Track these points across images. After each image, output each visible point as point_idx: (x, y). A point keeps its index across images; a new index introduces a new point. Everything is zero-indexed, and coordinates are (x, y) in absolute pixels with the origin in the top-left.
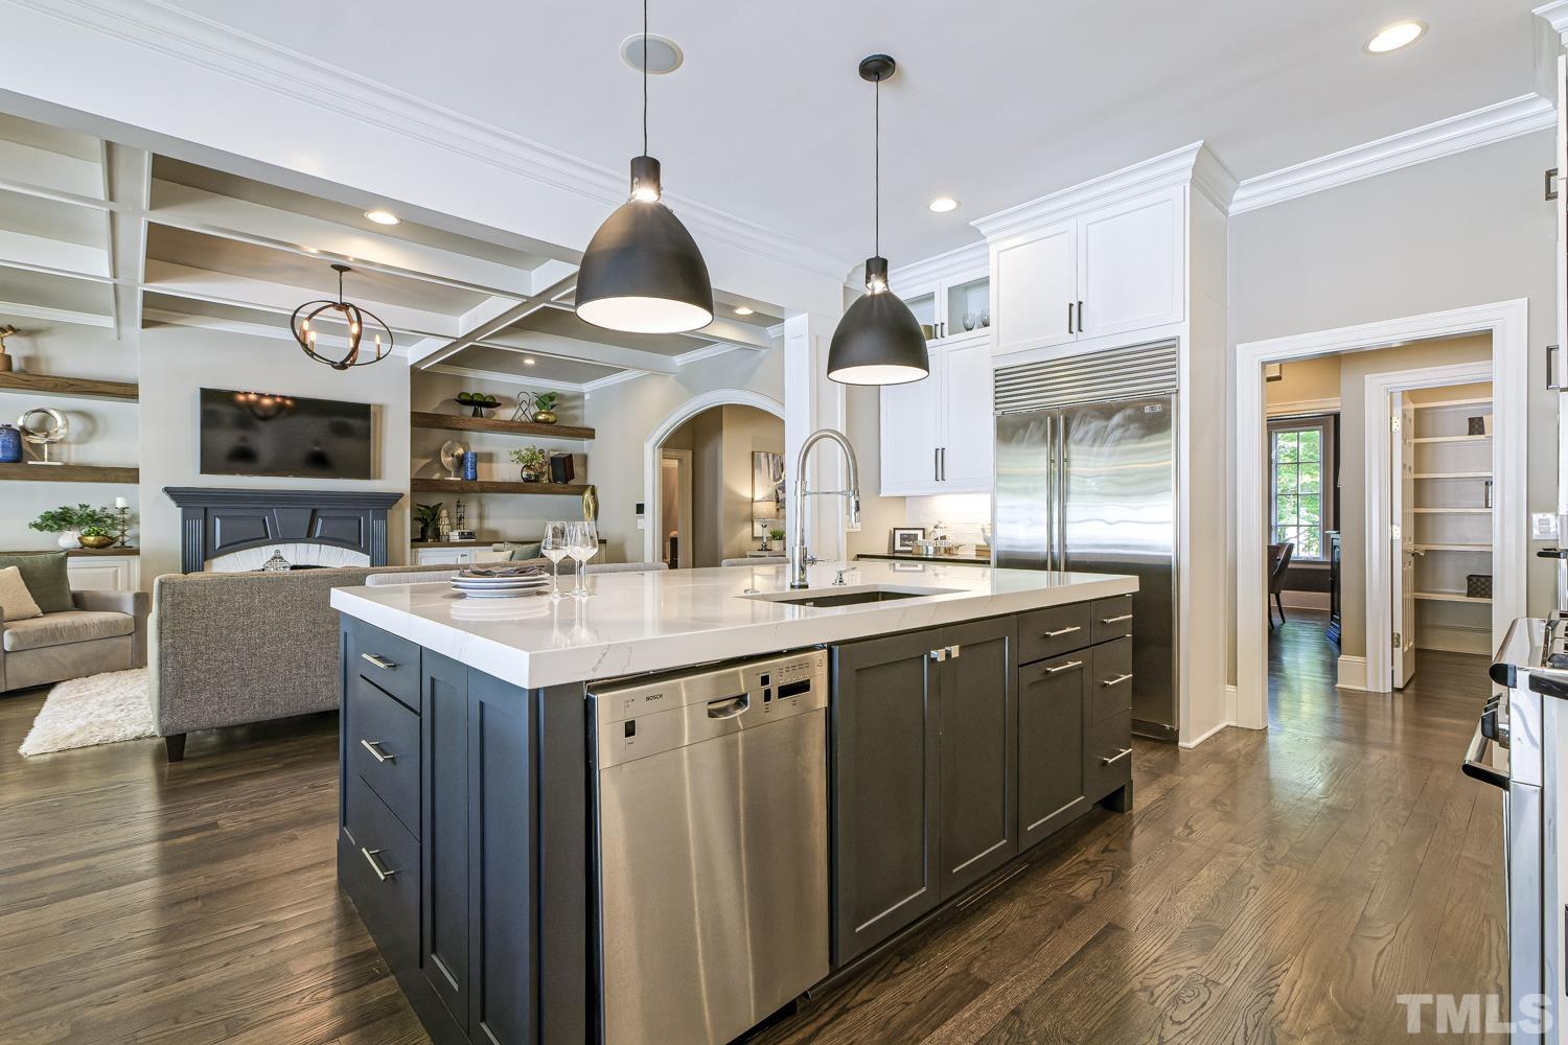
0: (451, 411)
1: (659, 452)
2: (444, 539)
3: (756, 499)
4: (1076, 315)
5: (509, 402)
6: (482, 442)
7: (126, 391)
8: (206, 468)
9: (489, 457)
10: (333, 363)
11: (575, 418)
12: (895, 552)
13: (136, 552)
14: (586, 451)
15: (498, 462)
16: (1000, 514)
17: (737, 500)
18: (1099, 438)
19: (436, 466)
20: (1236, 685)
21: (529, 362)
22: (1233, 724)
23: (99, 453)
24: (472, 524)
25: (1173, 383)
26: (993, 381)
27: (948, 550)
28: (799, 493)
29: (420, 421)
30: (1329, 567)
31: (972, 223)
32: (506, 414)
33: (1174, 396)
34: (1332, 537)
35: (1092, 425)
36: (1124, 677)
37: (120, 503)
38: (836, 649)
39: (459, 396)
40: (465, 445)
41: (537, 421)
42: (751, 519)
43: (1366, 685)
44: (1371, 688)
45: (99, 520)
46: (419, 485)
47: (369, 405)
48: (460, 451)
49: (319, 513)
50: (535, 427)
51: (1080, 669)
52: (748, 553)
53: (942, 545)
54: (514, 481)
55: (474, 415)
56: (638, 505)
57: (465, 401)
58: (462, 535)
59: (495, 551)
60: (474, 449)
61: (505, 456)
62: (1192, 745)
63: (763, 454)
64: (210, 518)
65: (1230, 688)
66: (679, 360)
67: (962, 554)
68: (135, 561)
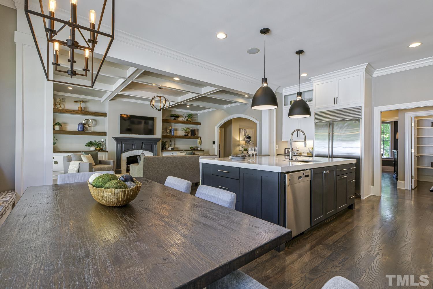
0: (168, 118)
1: (219, 129)
2: (167, 149)
3: (240, 140)
4: (336, 100)
5: (181, 116)
6: (175, 126)
7: (104, 115)
8: (121, 133)
9: (176, 130)
10: (158, 110)
11: (196, 120)
12: (286, 154)
13: (107, 152)
14: (198, 128)
15: (178, 131)
16: (316, 145)
17: (235, 140)
18: (341, 128)
19: (165, 132)
20: (374, 186)
21: (188, 107)
22: (373, 195)
23: (98, 129)
24: (173, 146)
25: (360, 116)
26: (314, 115)
27: (300, 154)
28: (291, 141)
29: (164, 121)
30: (393, 160)
31: (309, 78)
32: (180, 119)
33: (360, 119)
34: (394, 152)
35: (340, 126)
36: (354, 180)
37: (102, 140)
38: (312, 170)
39: (171, 115)
40: (171, 127)
41: (188, 121)
42: (239, 145)
43: (405, 187)
44: (406, 189)
45: (98, 144)
46: (163, 137)
47: (154, 118)
48: (171, 128)
49: (144, 143)
50: (187, 122)
51: (346, 178)
52: (238, 154)
53: (298, 152)
54: (182, 135)
55: (174, 119)
56: (213, 142)
57: (172, 116)
58: (171, 149)
59: (181, 152)
60: (173, 128)
61: (180, 129)
62: (365, 198)
63: (242, 129)
64: (122, 144)
65: (372, 186)
66: (225, 106)
67: (303, 155)
68: (107, 154)
